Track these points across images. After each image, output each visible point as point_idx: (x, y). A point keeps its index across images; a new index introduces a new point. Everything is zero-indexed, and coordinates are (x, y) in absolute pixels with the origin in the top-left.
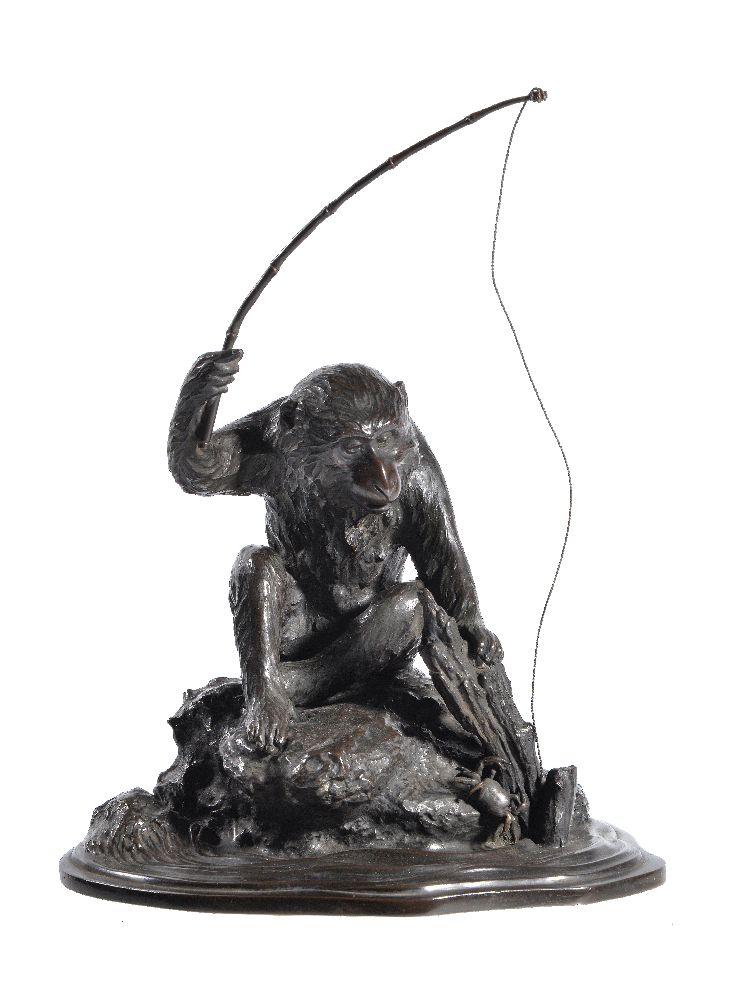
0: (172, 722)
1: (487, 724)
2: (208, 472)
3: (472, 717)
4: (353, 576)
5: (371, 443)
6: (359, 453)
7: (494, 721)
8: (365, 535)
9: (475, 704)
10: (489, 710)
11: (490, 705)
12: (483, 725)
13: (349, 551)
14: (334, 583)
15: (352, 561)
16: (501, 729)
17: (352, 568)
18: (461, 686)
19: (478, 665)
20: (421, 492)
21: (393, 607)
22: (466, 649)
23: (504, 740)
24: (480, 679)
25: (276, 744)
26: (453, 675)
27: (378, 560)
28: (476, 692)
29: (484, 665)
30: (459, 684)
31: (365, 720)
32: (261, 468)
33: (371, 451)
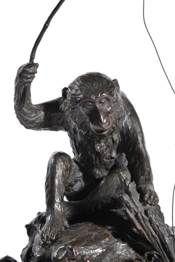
0: (27, 226)
1: (150, 234)
2: (32, 119)
3: (143, 230)
4: (101, 165)
5: (96, 104)
6: (91, 108)
7: (154, 233)
8: (105, 147)
9: (144, 224)
10: (151, 228)
11: (151, 225)
12: (148, 235)
13: (98, 154)
14: (94, 168)
15: (100, 158)
16: (157, 237)
17: (100, 161)
18: (136, 216)
19: (144, 205)
20: (128, 128)
21: (112, 178)
22: (138, 198)
23: (159, 243)
24: (146, 212)
25: (51, 240)
26: (132, 210)
27: (112, 158)
28: (143, 219)
29: (148, 205)
30: (135, 214)
31: (96, 230)
32: (60, 119)
33: (96, 107)
